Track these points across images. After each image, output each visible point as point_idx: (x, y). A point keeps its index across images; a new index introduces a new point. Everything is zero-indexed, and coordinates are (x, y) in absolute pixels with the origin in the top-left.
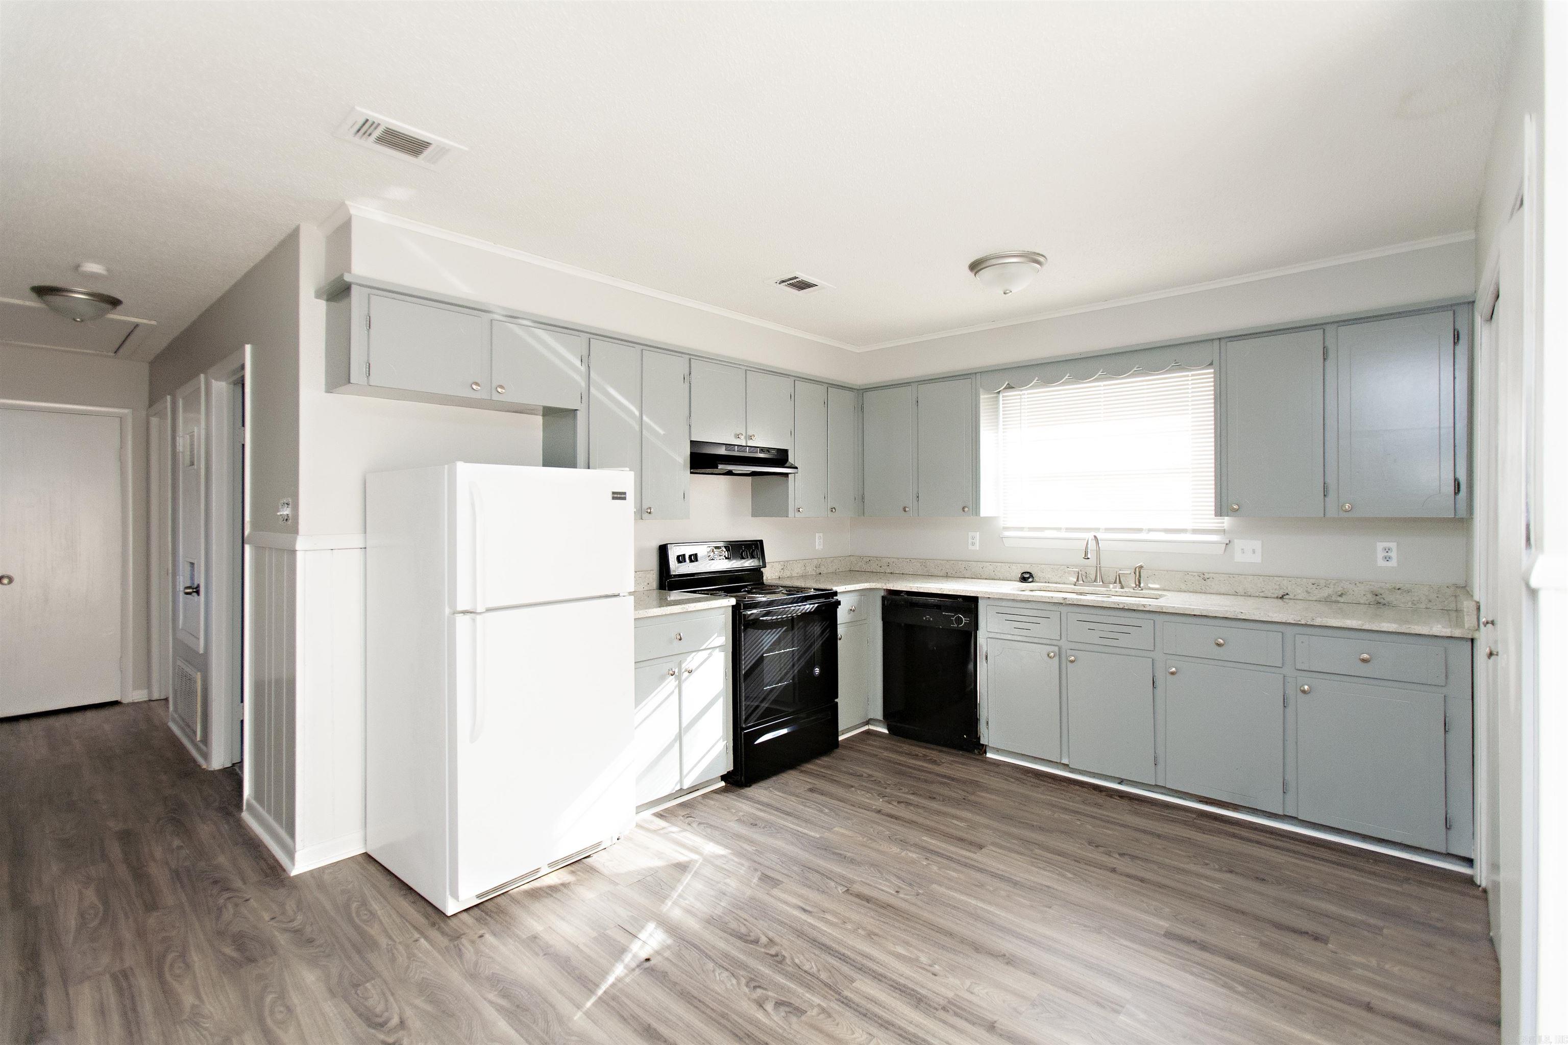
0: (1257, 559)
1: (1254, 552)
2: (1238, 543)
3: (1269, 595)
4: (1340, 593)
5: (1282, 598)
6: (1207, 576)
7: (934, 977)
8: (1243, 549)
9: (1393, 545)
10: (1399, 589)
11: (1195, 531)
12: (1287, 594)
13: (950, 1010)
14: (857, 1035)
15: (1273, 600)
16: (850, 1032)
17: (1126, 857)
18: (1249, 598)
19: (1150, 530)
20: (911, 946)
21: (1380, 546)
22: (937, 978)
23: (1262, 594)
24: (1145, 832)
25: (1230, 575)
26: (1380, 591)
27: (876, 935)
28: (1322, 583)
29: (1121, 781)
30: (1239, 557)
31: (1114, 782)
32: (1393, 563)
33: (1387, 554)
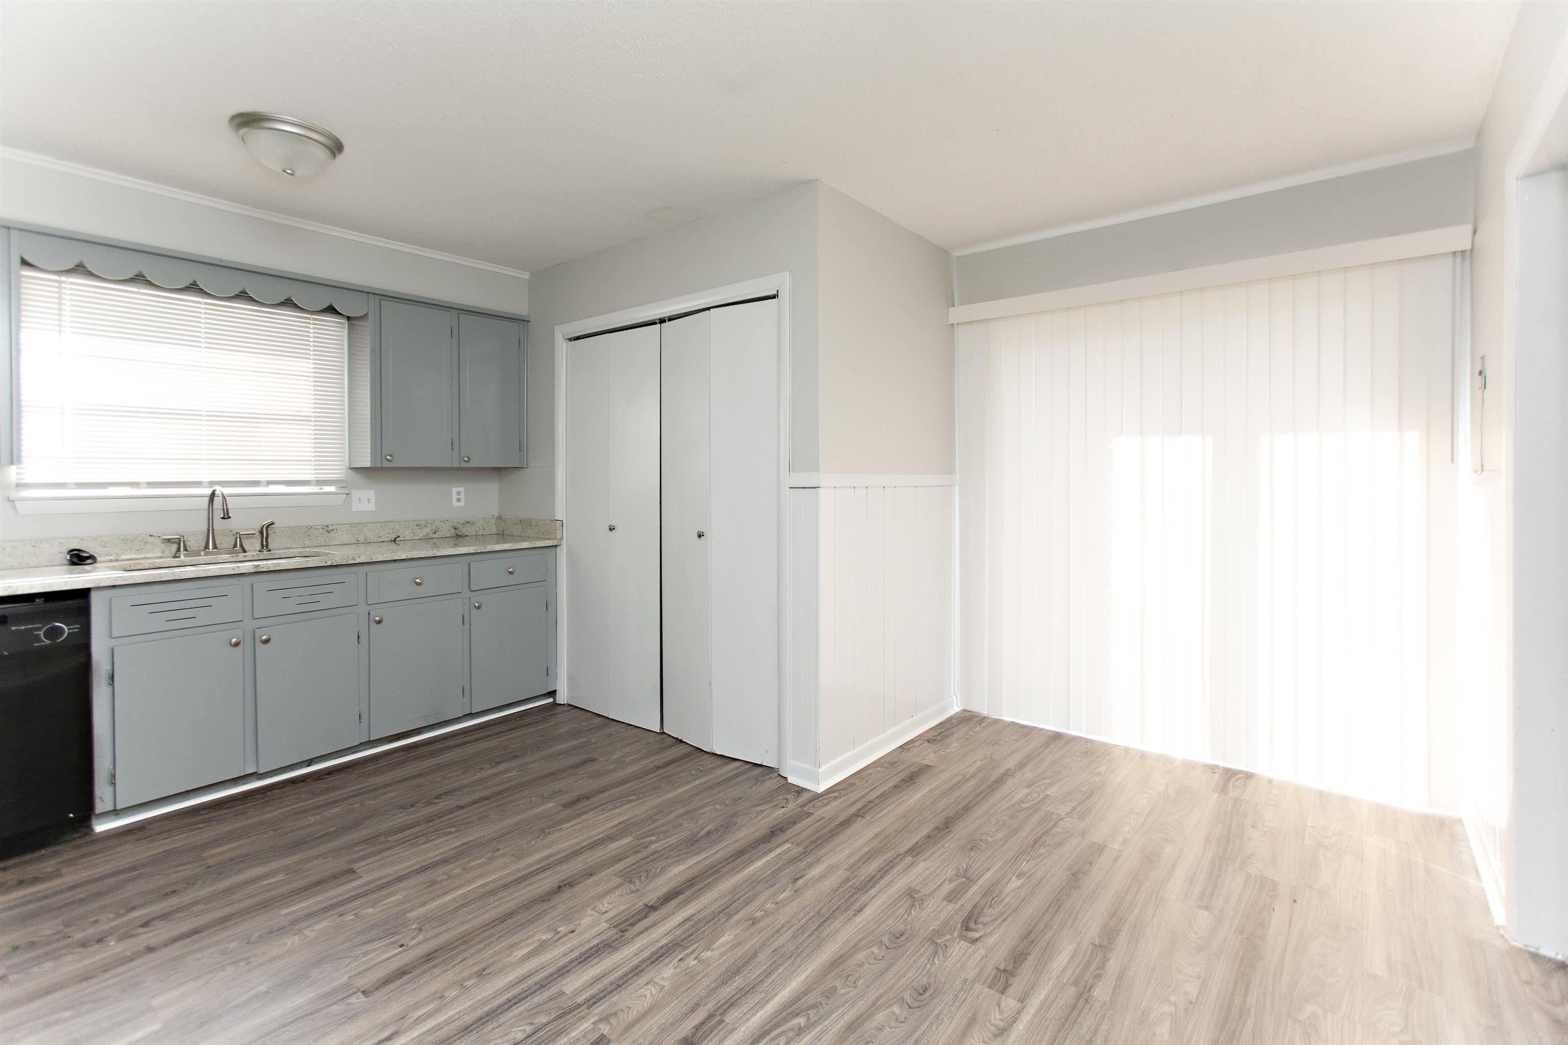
0: (372, 507)
1: (369, 500)
2: (356, 494)
3: (386, 539)
4: (434, 531)
5: (394, 541)
6: (331, 528)
7: (574, 933)
8: (360, 499)
9: (462, 489)
10: (468, 523)
11: (320, 483)
12: (399, 537)
13: (627, 928)
14: (648, 993)
15: (388, 543)
16: (643, 999)
17: (442, 797)
18: (369, 545)
19: (269, 483)
20: (519, 943)
21: (455, 490)
22: (577, 931)
23: (379, 540)
24: (420, 775)
25: (352, 525)
26: (459, 526)
27: (484, 970)
28: (423, 523)
29: (310, 762)
30: (356, 507)
31: (302, 767)
32: (462, 504)
33: (458, 497)
